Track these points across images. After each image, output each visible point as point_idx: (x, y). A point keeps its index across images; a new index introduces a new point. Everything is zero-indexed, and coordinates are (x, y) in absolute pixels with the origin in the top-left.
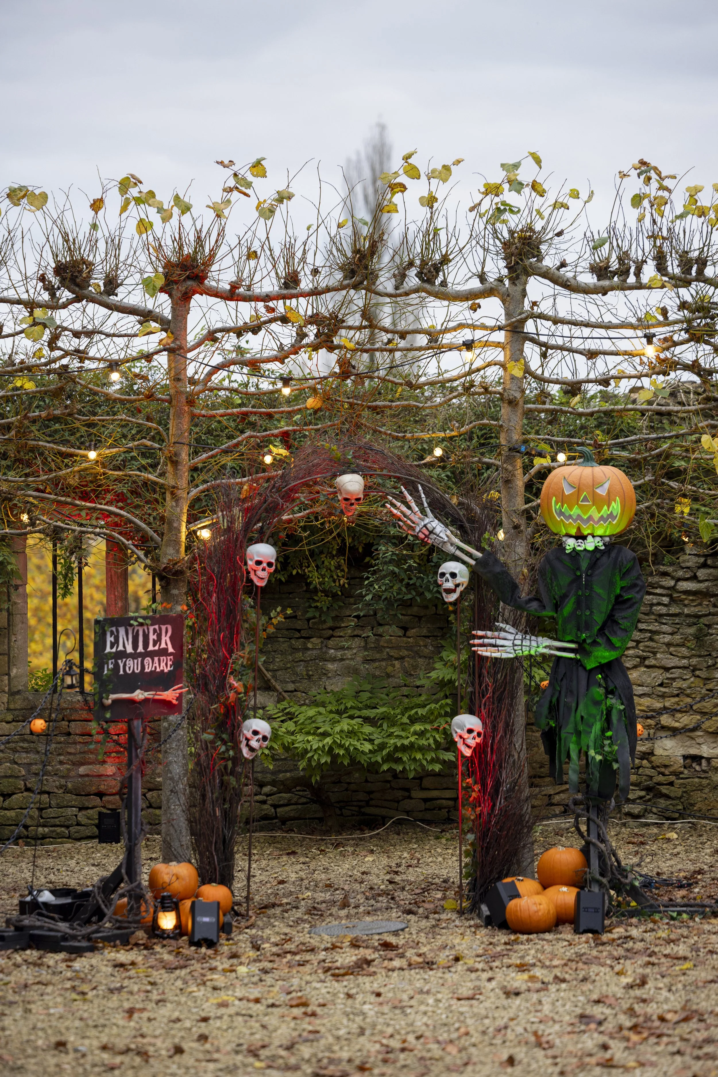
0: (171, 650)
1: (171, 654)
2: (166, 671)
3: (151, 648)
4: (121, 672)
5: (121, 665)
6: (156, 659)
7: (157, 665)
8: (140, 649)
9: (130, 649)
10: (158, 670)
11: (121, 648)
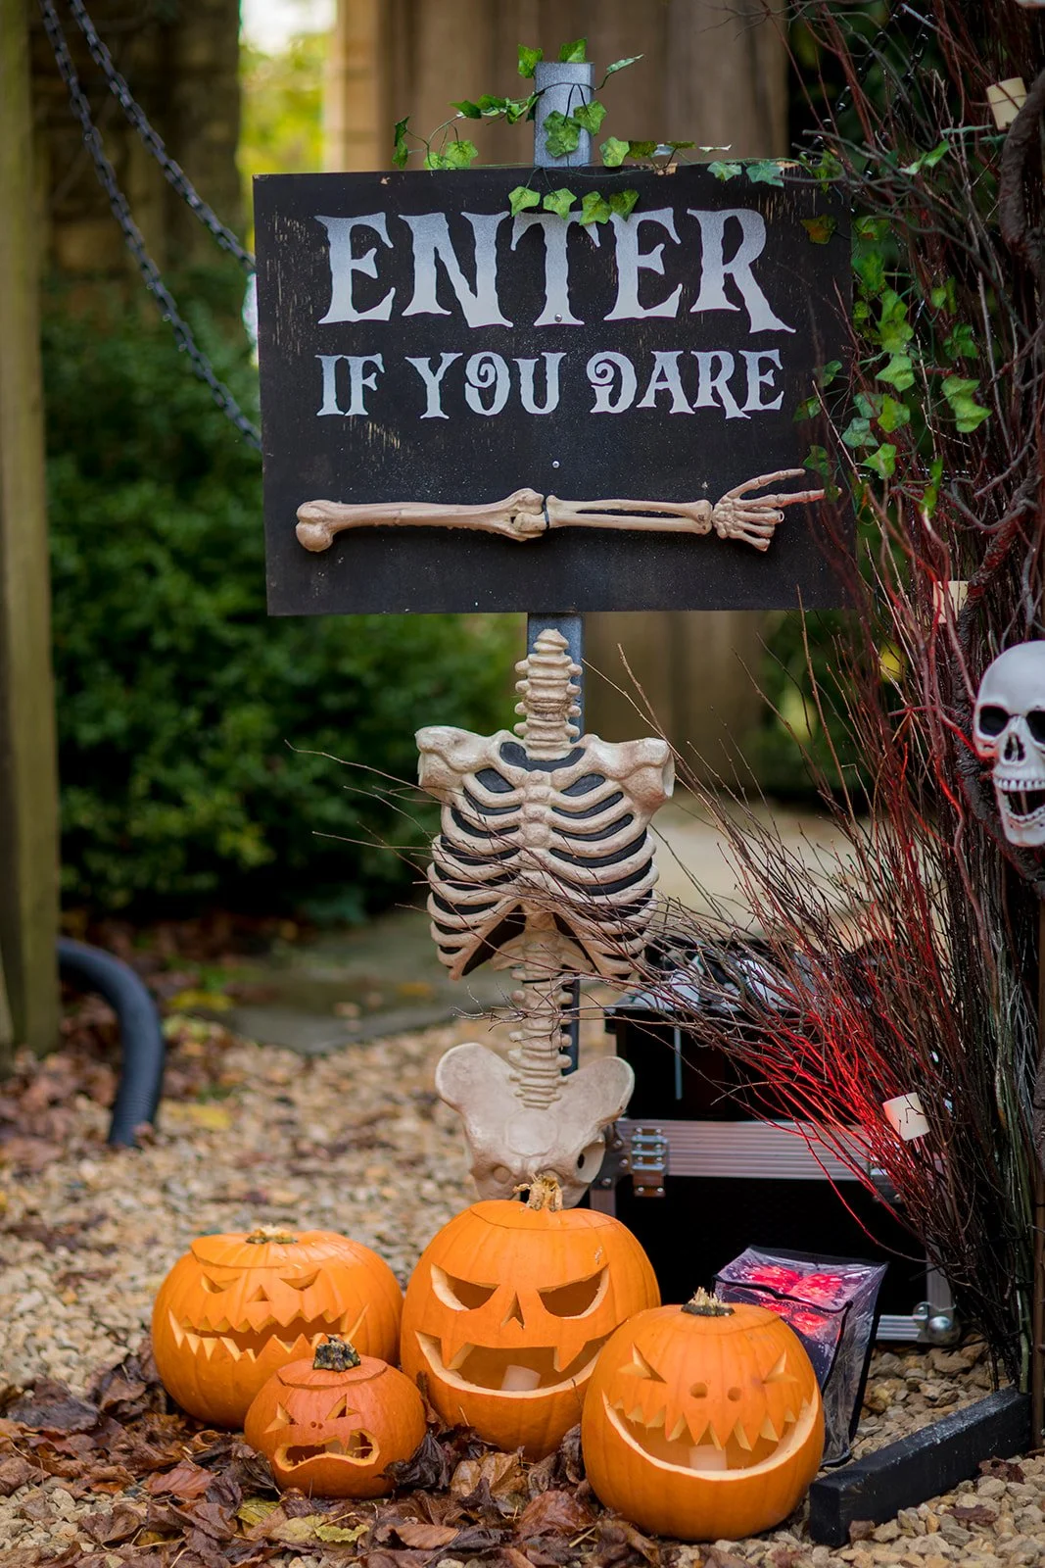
0: (762, 317)
1: (767, 339)
2: (732, 410)
3: (627, 306)
4: (434, 409)
5: (433, 383)
6: (666, 361)
7: (674, 385)
8: (557, 309)
9: (482, 308)
10: (680, 405)
11: (424, 301)
